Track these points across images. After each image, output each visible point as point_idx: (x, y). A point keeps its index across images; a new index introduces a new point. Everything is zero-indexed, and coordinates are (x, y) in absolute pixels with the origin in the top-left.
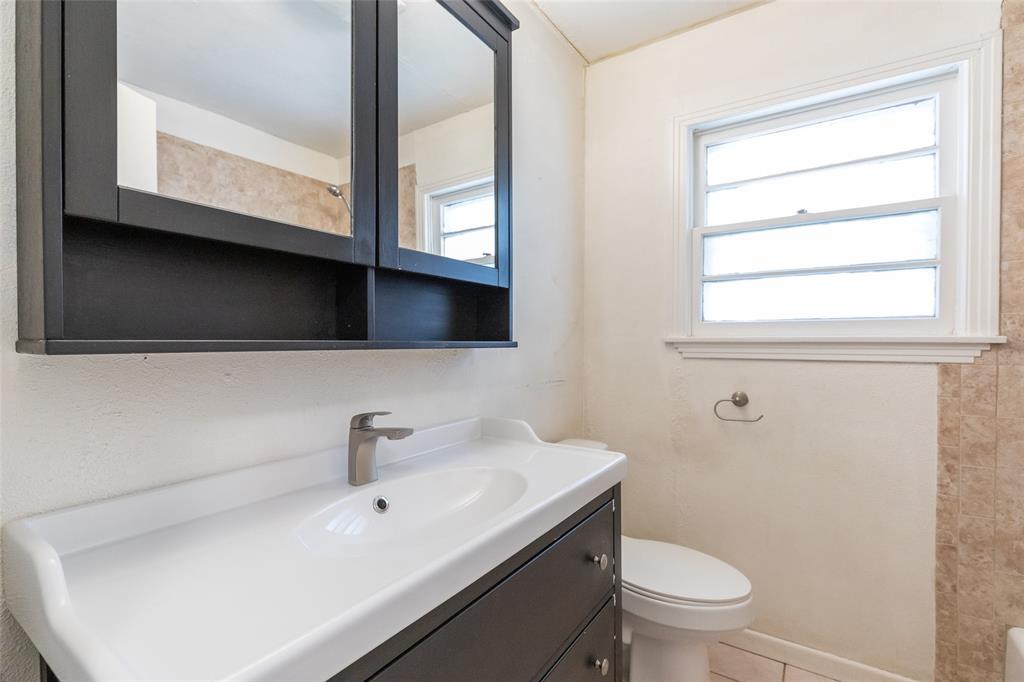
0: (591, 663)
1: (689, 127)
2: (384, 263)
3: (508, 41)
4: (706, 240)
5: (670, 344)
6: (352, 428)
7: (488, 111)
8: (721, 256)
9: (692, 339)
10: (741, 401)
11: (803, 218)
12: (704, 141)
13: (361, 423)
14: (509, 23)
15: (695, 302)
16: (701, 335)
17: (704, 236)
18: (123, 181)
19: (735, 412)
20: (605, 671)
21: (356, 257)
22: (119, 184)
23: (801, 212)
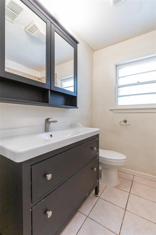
0: (92, 169)
1: (115, 64)
2: (52, 89)
3: (77, 46)
4: (119, 88)
5: (111, 110)
6: (46, 121)
7: (73, 61)
8: (122, 91)
9: (115, 109)
10: (125, 121)
11: (139, 83)
12: (118, 67)
13: (47, 120)
14: (77, 42)
15: (116, 101)
16: (117, 108)
17: (118, 87)
18: (6, 70)
19: (124, 124)
20: (95, 170)
21: (47, 87)
22: (5, 70)
23: (138, 82)
